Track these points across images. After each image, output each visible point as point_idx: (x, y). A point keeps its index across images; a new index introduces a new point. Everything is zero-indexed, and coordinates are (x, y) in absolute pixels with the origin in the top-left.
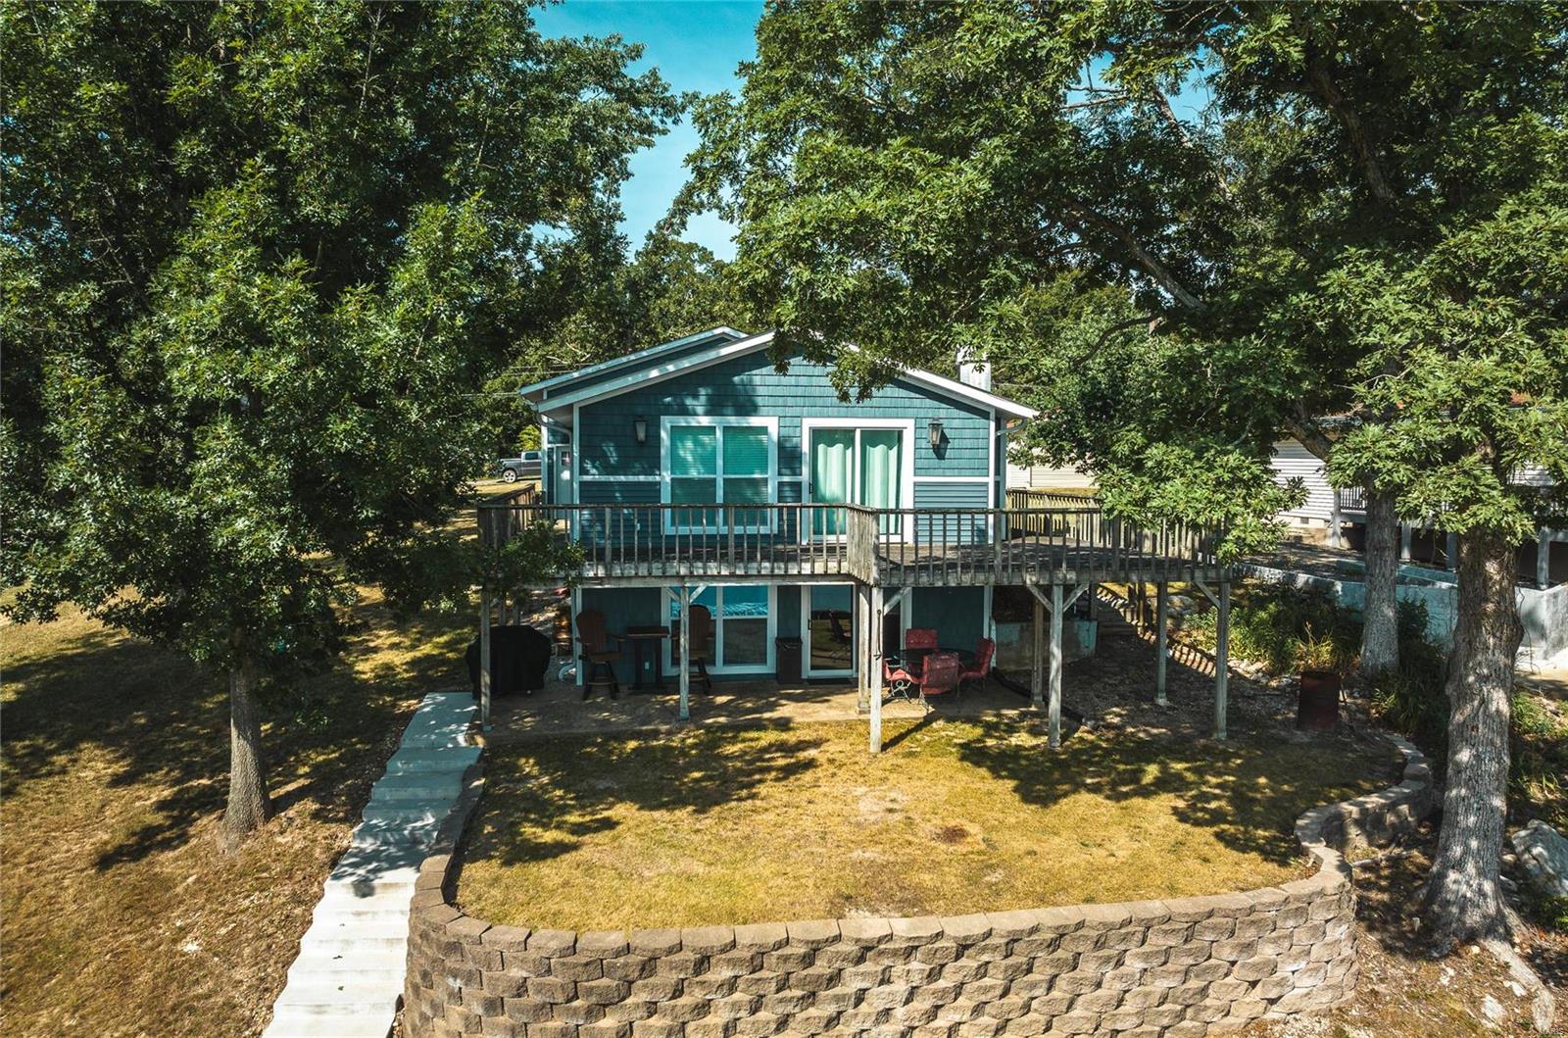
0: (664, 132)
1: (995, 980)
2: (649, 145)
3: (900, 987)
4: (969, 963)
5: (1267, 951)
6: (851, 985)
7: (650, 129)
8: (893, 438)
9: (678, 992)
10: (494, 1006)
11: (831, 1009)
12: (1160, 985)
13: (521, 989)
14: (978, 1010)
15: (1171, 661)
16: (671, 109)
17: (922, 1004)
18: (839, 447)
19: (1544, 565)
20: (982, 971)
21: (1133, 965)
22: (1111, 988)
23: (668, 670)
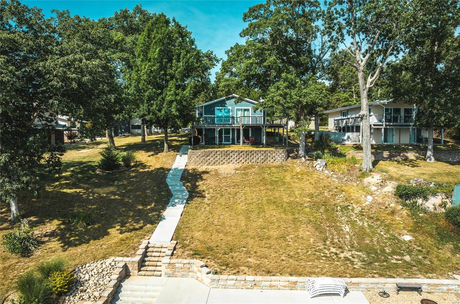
0: (216, 66)
1: (245, 155)
2: (214, 68)
3: (236, 155)
4: (242, 153)
5: (274, 155)
6: (231, 155)
7: (214, 65)
8: (248, 110)
9: (214, 155)
10: (197, 157)
11: (229, 157)
12: (262, 157)
13: (200, 155)
14: (246, 161)
15: (288, 141)
16: (218, 61)
17: (238, 157)
18: (240, 112)
19: (355, 130)
20: (244, 154)
21: (259, 155)
22: (257, 157)
23: (216, 143)
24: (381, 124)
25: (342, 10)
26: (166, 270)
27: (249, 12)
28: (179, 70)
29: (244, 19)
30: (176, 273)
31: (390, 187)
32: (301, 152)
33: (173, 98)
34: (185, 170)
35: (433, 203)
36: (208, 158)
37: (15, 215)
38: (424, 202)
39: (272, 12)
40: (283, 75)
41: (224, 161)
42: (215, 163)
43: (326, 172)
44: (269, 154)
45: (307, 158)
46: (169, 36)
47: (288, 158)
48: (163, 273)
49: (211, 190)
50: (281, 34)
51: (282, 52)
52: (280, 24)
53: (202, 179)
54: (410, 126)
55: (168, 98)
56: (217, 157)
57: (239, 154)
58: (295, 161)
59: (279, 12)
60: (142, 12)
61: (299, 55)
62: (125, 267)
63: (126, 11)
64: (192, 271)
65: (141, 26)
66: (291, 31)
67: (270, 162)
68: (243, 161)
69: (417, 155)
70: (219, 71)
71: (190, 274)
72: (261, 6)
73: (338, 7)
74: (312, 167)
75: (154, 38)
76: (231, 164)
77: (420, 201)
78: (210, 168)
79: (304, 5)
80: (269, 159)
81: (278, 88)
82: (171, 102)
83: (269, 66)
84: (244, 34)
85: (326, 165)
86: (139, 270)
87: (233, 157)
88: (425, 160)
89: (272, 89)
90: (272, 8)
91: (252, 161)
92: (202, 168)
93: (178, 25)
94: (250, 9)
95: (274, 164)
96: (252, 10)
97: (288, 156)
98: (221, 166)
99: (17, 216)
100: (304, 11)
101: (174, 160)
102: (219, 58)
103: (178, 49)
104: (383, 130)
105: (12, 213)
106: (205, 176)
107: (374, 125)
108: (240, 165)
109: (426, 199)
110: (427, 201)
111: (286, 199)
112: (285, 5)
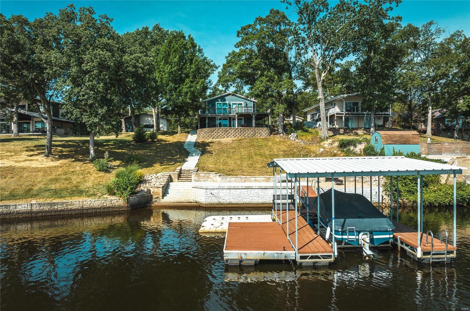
5: (260, 131)
6: (229, 131)
8: (241, 104)
9: (217, 131)
10: (205, 133)
11: (228, 133)
12: (252, 133)
13: (207, 132)
17: (234, 133)
18: (235, 105)
20: (238, 131)
21: (250, 131)
22: (248, 133)
24: (342, 113)
25: (304, 28)
26: (195, 178)
27: (241, 30)
28: (192, 70)
29: (238, 36)
30: (201, 180)
31: (336, 144)
32: (280, 130)
33: (188, 90)
34: (196, 143)
35: (359, 148)
36: (213, 133)
37: (93, 156)
38: (355, 148)
39: (257, 29)
40: (265, 73)
41: (224, 136)
42: (217, 137)
43: (297, 140)
44: (257, 131)
45: (285, 134)
46: (185, 47)
47: (271, 135)
48: (193, 180)
49: (217, 151)
50: (264, 45)
51: (265, 57)
52: (264, 38)
53: (209, 146)
54: (365, 114)
55: (185, 90)
56: (219, 132)
57: (235, 131)
58: (275, 136)
59: (263, 30)
60: (160, 30)
61: (277, 59)
62: (170, 176)
63: (147, 28)
64: (210, 178)
65: (159, 40)
66: (271, 43)
67: (258, 136)
68: (238, 136)
69: (365, 132)
70: (221, 71)
71: (209, 179)
72: (249, 26)
73: (302, 27)
74: (288, 138)
75: (173, 48)
76: (229, 138)
77: (352, 148)
78: (214, 140)
79: (280, 25)
80: (257, 134)
81: (262, 81)
82: (187, 93)
83: (255, 66)
84: (237, 45)
85: (297, 136)
86: (178, 179)
87: (231, 133)
88: (369, 134)
89: (258, 83)
90: (258, 27)
91: (245, 136)
92: (208, 141)
93: (192, 39)
94: (242, 28)
95: (261, 138)
96: (243, 29)
97: (271, 134)
98: (222, 139)
99: (94, 157)
100: (280, 29)
101: (187, 137)
102: (217, 65)
103: (190, 56)
104: (344, 117)
105: (91, 154)
106: (211, 144)
107: (337, 114)
108: (236, 138)
109: (355, 146)
110: (356, 147)
111: (267, 153)
112: (267, 25)
